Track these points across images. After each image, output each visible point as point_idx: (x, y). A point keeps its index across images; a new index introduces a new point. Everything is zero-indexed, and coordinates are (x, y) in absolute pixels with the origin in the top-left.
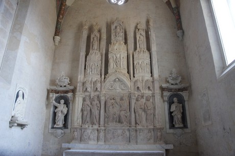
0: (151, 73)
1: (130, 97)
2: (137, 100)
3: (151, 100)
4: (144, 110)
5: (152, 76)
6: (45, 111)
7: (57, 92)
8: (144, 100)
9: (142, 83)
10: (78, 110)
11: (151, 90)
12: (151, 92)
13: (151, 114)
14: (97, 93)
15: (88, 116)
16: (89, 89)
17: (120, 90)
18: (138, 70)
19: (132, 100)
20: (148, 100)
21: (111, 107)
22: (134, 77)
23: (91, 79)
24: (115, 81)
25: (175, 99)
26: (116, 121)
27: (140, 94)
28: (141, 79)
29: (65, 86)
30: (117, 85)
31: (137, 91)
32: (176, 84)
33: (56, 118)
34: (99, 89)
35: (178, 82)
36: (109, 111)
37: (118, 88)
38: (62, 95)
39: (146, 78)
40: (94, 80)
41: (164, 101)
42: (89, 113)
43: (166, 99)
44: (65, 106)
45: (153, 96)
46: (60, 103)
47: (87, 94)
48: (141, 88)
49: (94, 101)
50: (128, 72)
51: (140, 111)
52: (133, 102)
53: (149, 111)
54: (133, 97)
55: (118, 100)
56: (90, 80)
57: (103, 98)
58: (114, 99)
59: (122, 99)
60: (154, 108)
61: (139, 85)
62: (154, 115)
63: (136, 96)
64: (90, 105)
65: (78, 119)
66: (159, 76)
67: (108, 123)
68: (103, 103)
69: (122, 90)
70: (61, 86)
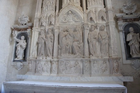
0: (105, 5)
1: (83, 28)
2: (91, 30)
3: (105, 30)
4: (99, 41)
5: (105, 7)
6: (9, 47)
7: (19, 30)
8: (98, 31)
9: (95, 14)
10: (33, 43)
11: (105, 20)
12: (104, 22)
13: (106, 44)
14: (51, 27)
15: (43, 49)
16: (44, 24)
17: (74, 22)
18: (90, 2)
19: (85, 30)
20: (102, 30)
21: (64, 38)
22: (87, 9)
23: (47, 14)
24: (68, 13)
25: (131, 29)
26: (69, 53)
27: (93, 24)
28: (94, 11)
29: (26, 24)
30: (70, 18)
31: (91, 22)
32: (131, 14)
33: (17, 52)
34: (53, 23)
35: (133, 11)
36: (62, 42)
37: (71, 21)
38: (23, 32)
39: (99, 9)
40: (48, 15)
41: (119, 31)
42: (43, 46)
43: (121, 28)
44: (25, 41)
45: (108, 26)
46: (21, 39)
47: (43, 28)
48: (94, 19)
49: (49, 34)
50: (81, 5)
51: (94, 41)
52: (87, 32)
53: (104, 40)
54: (86, 28)
55: (71, 32)
56: (46, 16)
57: (56, 31)
58: (67, 31)
59: (75, 31)
60: (109, 37)
61: (92, 15)
62: (109, 45)
63: (90, 26)
64: (44, 38)
65: (33, 51)
66: (113, 8)
67: (61, 54)
68: (56, 35)
69: (76, 22)
70: (23, 25)
